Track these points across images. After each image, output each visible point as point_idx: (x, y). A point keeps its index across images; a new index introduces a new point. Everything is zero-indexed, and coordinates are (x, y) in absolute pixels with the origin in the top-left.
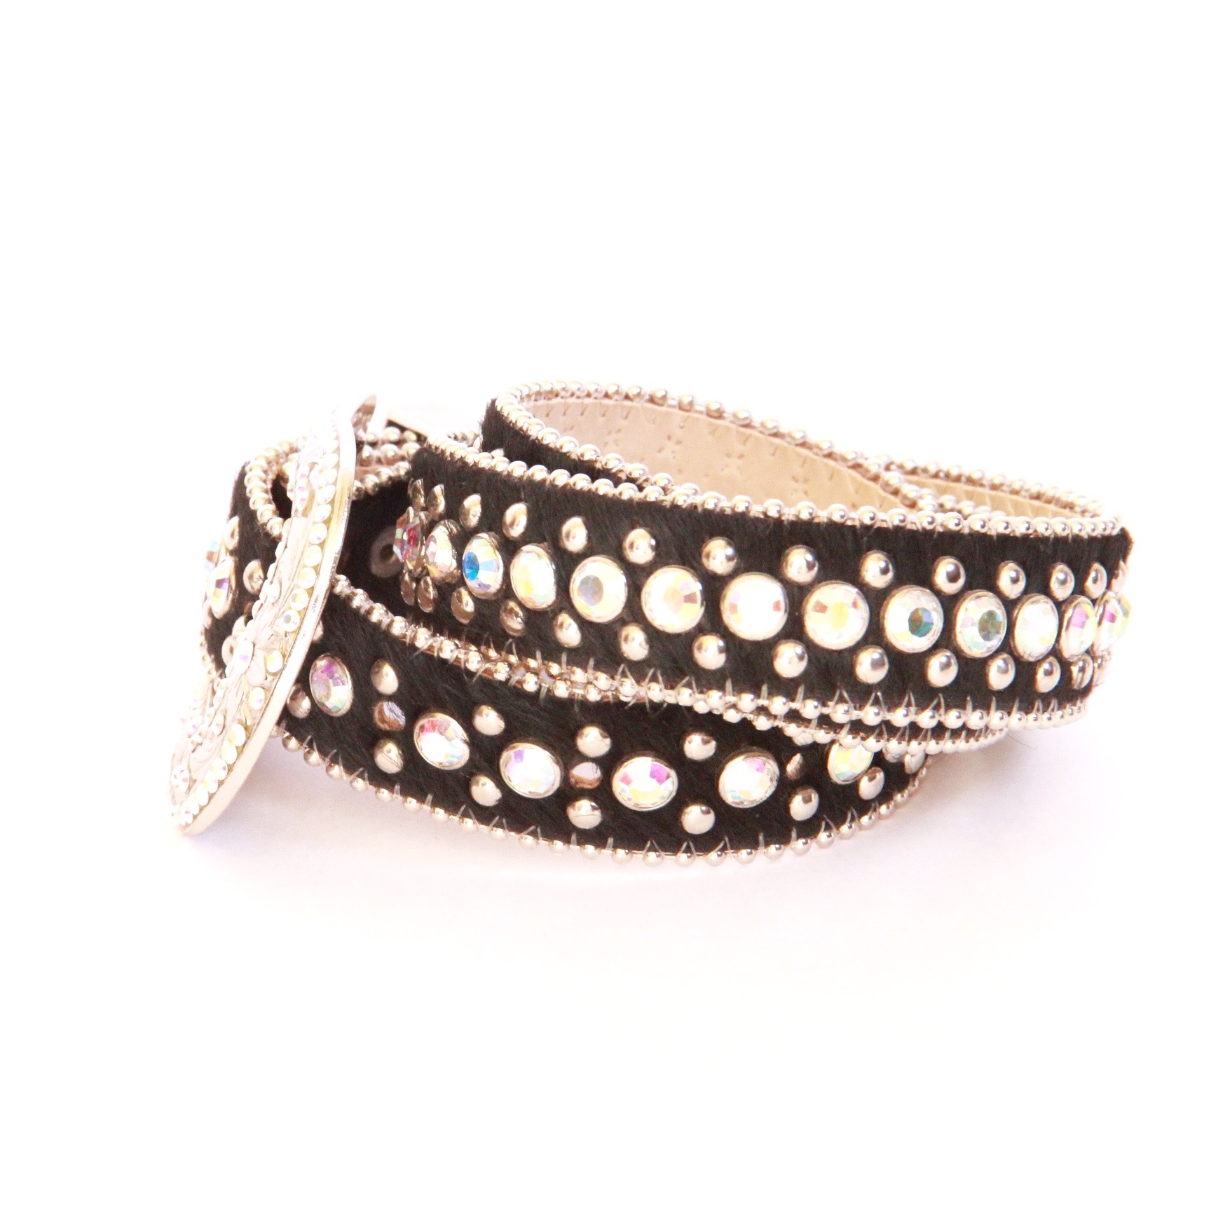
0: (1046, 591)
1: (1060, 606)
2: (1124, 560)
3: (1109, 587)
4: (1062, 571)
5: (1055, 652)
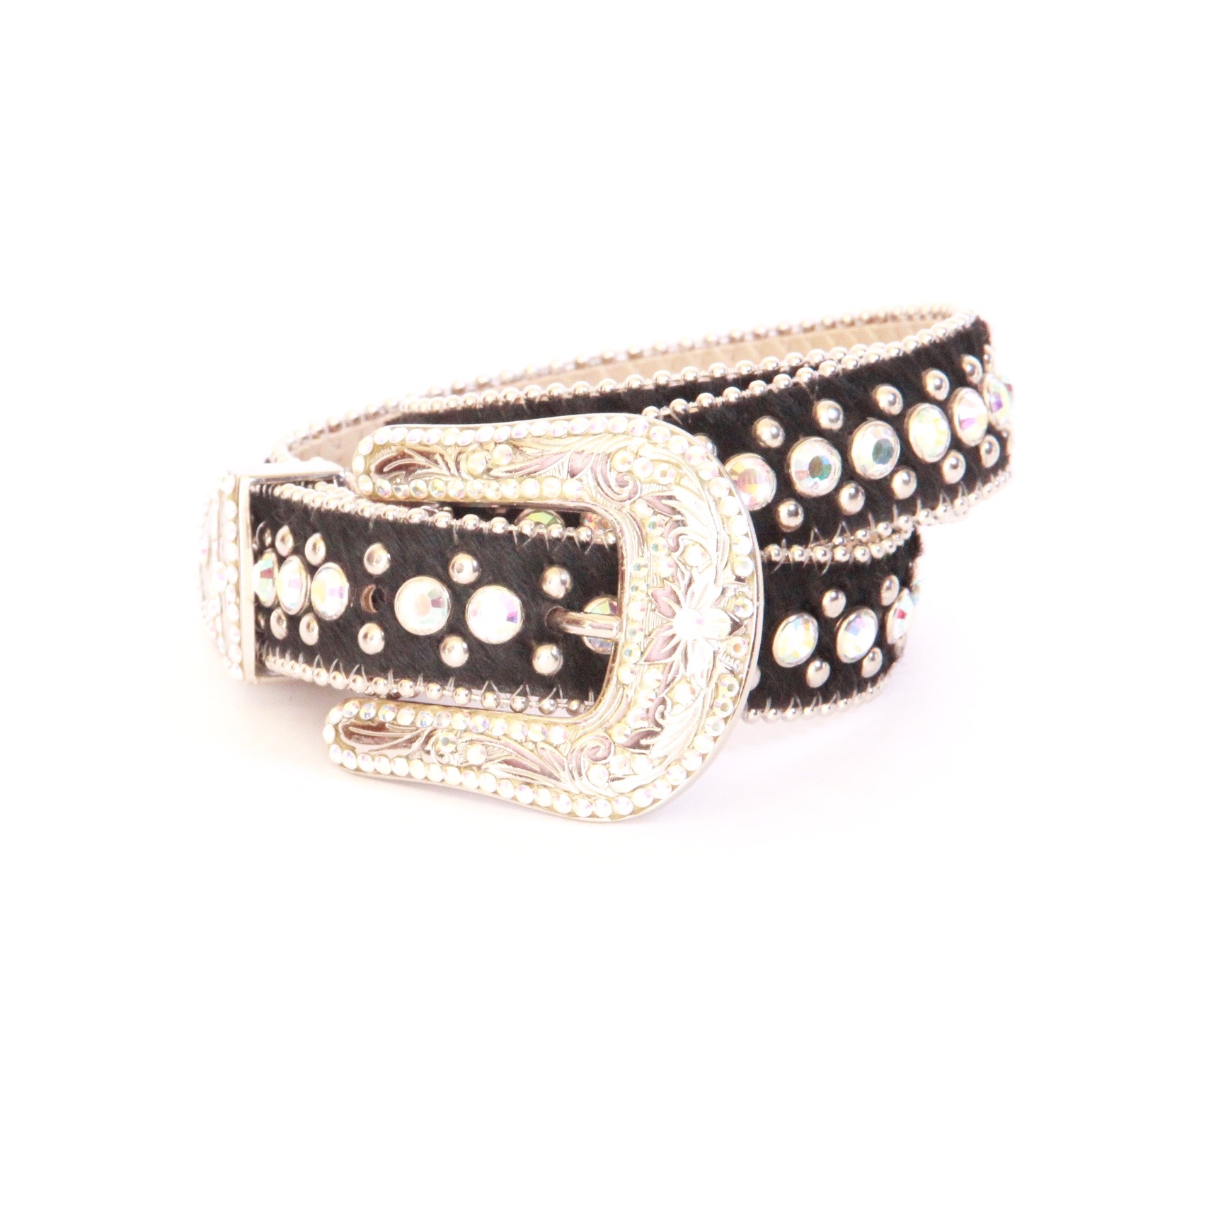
0: (925, 398)
1: (944, 406)
2: (988, 342)
3: (984, 371)
4: (935, 377)
5: (956, 444)
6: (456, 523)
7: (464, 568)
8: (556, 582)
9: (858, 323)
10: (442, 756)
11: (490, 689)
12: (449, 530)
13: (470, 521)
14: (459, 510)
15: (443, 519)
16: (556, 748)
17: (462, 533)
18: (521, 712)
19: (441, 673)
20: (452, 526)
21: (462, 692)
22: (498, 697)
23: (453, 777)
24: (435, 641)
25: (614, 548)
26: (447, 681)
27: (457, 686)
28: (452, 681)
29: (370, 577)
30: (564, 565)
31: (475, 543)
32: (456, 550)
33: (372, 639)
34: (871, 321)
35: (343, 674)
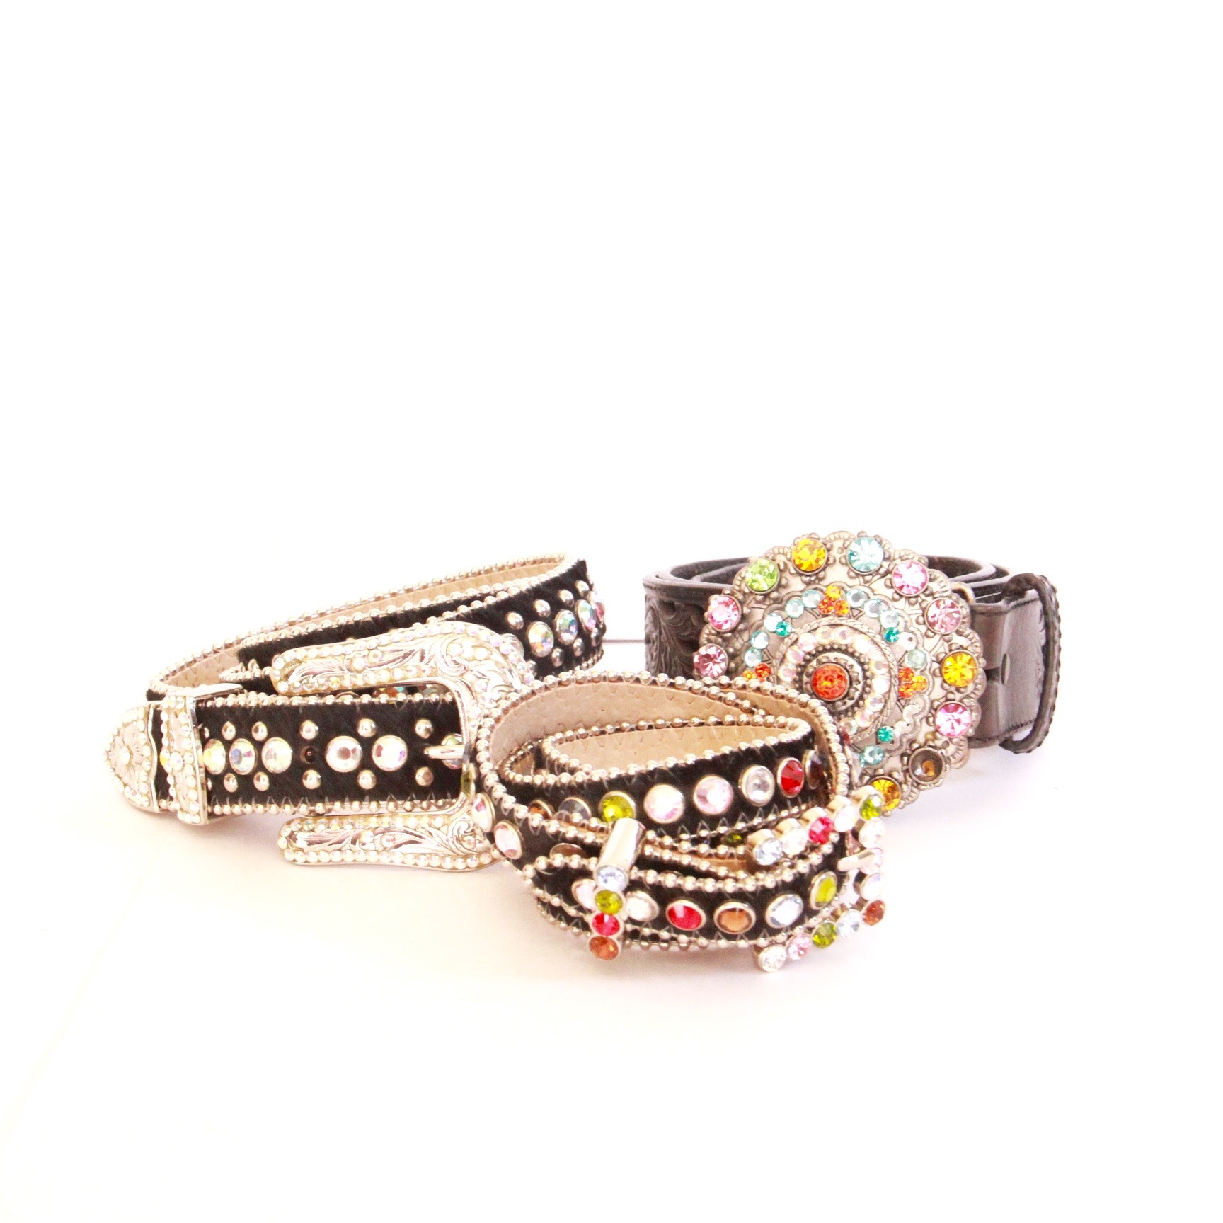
6: (356, 701)
7: (366, 727)
8: (423, 727)
9: (517, 565)
10: (364, 844)
11: (391, 800)
12: (353, 705)
13: (366, 699)
14: (359, 692)
15: (347, 700)
16: (438, 829)
17: (363, 706)
18: (411, 811)
19: (359, 794)
20: (355, 703)
21: (374, 804)
22: (396, 803)
23: (373, 857)
24: (354, 775)
25: (454, 703)
26: (364, 798)
27: (370, 801)
28: (367, 797)
29: (305, 741)
30: (427, 717)
31: (371, 711)
32: (359, 717)
33: (312, 780)
34: (535, 562)
35: (292, 804)
